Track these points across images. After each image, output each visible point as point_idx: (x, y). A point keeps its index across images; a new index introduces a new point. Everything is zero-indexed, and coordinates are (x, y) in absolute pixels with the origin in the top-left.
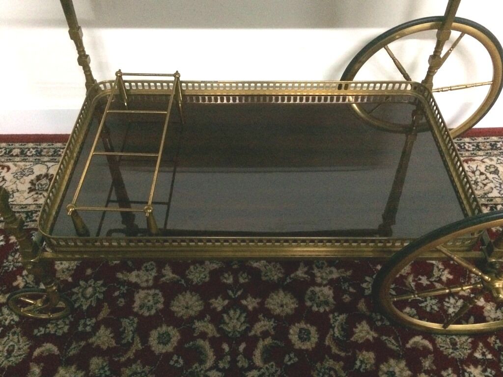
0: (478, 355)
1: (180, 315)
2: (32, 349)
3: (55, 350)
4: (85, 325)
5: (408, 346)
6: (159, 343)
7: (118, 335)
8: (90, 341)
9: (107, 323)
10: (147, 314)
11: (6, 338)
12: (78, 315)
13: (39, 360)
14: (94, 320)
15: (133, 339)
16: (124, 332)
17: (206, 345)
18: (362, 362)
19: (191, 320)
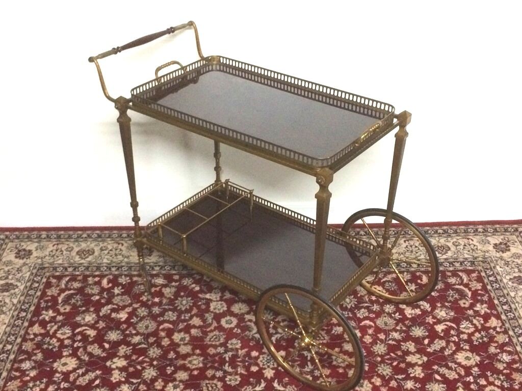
0: (398, 328)
1: (236, 312)
2: (158, 326)
3: (171, 326)
4: (185, 317)
5: (361, 324)
6: (227, 324)
7: (204, 321)
8: (189, 322)
9: (197, 315)
10: (218, 312)
11: (143, 322)
12: (181, 313)
13: (163, 330)
14: (189, 315)
15: (212, 321)
16: (207, 319)
17: (252, 325)
18: (336, 331)
19: (243, 314)
